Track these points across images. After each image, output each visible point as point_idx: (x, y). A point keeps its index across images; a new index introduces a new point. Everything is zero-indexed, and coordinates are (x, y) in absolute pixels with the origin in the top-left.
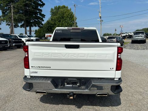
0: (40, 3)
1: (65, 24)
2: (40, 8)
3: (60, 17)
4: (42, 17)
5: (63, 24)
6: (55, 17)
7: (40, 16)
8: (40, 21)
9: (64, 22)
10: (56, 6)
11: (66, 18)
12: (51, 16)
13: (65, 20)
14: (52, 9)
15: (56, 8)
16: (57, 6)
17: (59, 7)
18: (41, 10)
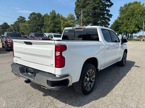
0: (109, 3)
1: (135, 22)
2: (108, 9)
3: (130, 14)
4: (109, 17)
5: (132, 22)
6: (124, 15)
7: (107, 17)
8: (107, 21)
9: (133, 20)
10: (126, 4)
11: (137, 15)
12: (120, 15)
13: (135, 17)
14: (121, 7)
15: (125, 6)
16: (128, 3)
17: (130, 4)
18: (109, 11)
